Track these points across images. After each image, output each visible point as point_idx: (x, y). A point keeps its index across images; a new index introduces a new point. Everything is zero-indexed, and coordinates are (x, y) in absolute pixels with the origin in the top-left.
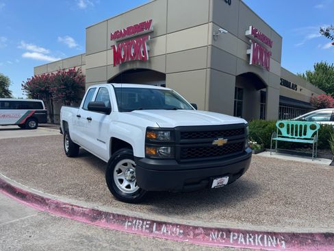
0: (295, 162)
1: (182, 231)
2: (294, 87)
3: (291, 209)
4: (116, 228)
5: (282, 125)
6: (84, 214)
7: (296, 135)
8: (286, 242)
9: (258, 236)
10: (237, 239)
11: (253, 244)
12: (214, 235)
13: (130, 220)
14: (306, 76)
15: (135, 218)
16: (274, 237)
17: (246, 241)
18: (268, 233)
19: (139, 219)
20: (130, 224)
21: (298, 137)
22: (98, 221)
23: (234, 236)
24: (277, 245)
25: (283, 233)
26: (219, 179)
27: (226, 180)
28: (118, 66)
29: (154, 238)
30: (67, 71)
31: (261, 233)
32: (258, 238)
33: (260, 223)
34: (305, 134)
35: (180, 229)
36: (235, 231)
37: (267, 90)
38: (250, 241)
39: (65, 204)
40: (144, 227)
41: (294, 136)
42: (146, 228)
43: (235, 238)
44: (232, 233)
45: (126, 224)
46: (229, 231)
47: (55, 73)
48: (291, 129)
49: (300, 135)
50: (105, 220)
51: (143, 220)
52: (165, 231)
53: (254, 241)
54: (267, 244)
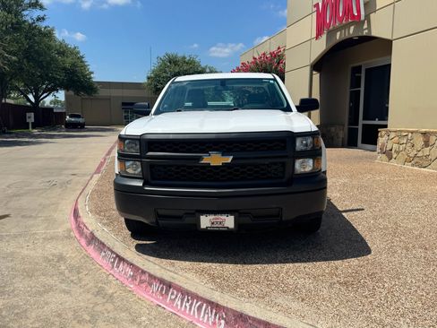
1: (132, 274)
8: (226, 323)
9: (197, 302)
10: (175, 300)
11: (187, 312)
12: (155, 287)
13: (106, 249)
15: (109, 249)
16: (214, 311)
17: (181, 306)
18: (209, 302)
22: (90, 246)
23: (172, 294)
24: (214, 323)
25: (227, 309)
26: (212, 217)
28: (324, 37)
29: (109, 275)
31: (201, 298)
32: (195, 306)
35: (132, 271)
36: (175, 287)
38: (186, 306)
39: (82, 223)
42: (111, 262)
43: (173, 297)
44: (171, 290)
46: (169, 286)
50: (93, 246)
51: (112, 252)
52: (121, 269)
53: (190, 309)
54: (203, 317)
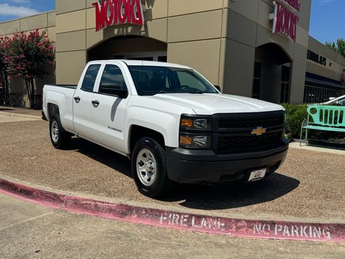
0: (329, 154)
1: (223, 225)
2: (323, 61)
3: (332, 203)
4: (150, 224)
5: (314, 111)
6: (110, 210)
7: (330, 123)
8: (331, 233)
9: (303, 227)
10: (282, 231)
11: (298, 236)
12: (257, 228)
13: (166, 214)
14: (336, 46)
15: (171, 212)
16: (320, 229)
17: (290, 233)
18: (313, 225)
19: (176, 213)
20: (165, 218)
21: (333, 124)
22: (128, 217)
23: (278, 228)
24: (322, 236)
25: (328, 224)
26: (256, 172)
27: (263, 173)
28: (101, 31)
29: (194, 232)
30: (28, 34)
31: (306, 224)
32: (303, 230)
33: (304, 215)
34: (341, 121)
35: (222, 222)
36: (279, 223)
37: (291, 65)
38: (294, 233)
39: (85, 200)
40: (182, 221)
41: (328, 124)
42: (184, 222)
43: (280, 230)
44: (276, 226)
45: (161, 218)
46: (273, 224)
47: (11, 37)
48: (325, 116)
49: (335, 123)
50: (136, 216)
51: (180, 214)
52: (205, 225)
53: (299, 233)
54: (313, 235)
